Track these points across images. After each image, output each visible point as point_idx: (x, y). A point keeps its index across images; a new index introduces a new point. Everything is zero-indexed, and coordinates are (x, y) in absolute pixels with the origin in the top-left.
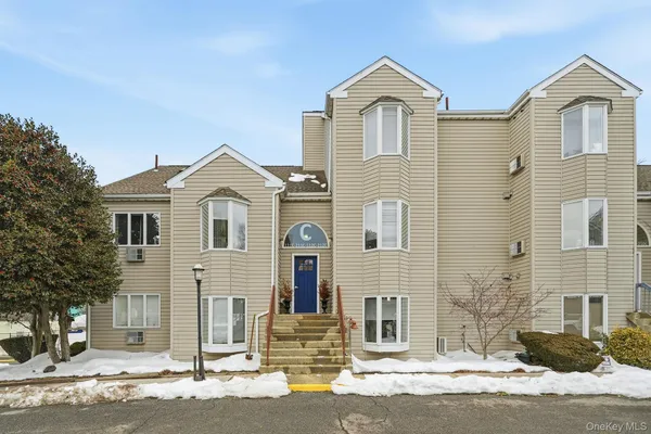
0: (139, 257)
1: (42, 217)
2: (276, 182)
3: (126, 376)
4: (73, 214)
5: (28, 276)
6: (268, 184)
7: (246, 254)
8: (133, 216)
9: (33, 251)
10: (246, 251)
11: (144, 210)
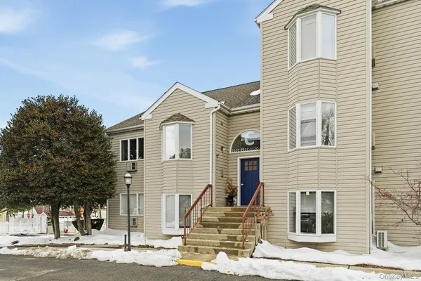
0: (134, 168)
1: (63, 151)
2: (213, 103)
3: (106, 246)
4: (83, 145)
5: (53, 185)
6: (207, 106)
7: (192, 161)
8: (131, 141)
9: (54, 171)
10: (191, 159)
11: (136, 136)
